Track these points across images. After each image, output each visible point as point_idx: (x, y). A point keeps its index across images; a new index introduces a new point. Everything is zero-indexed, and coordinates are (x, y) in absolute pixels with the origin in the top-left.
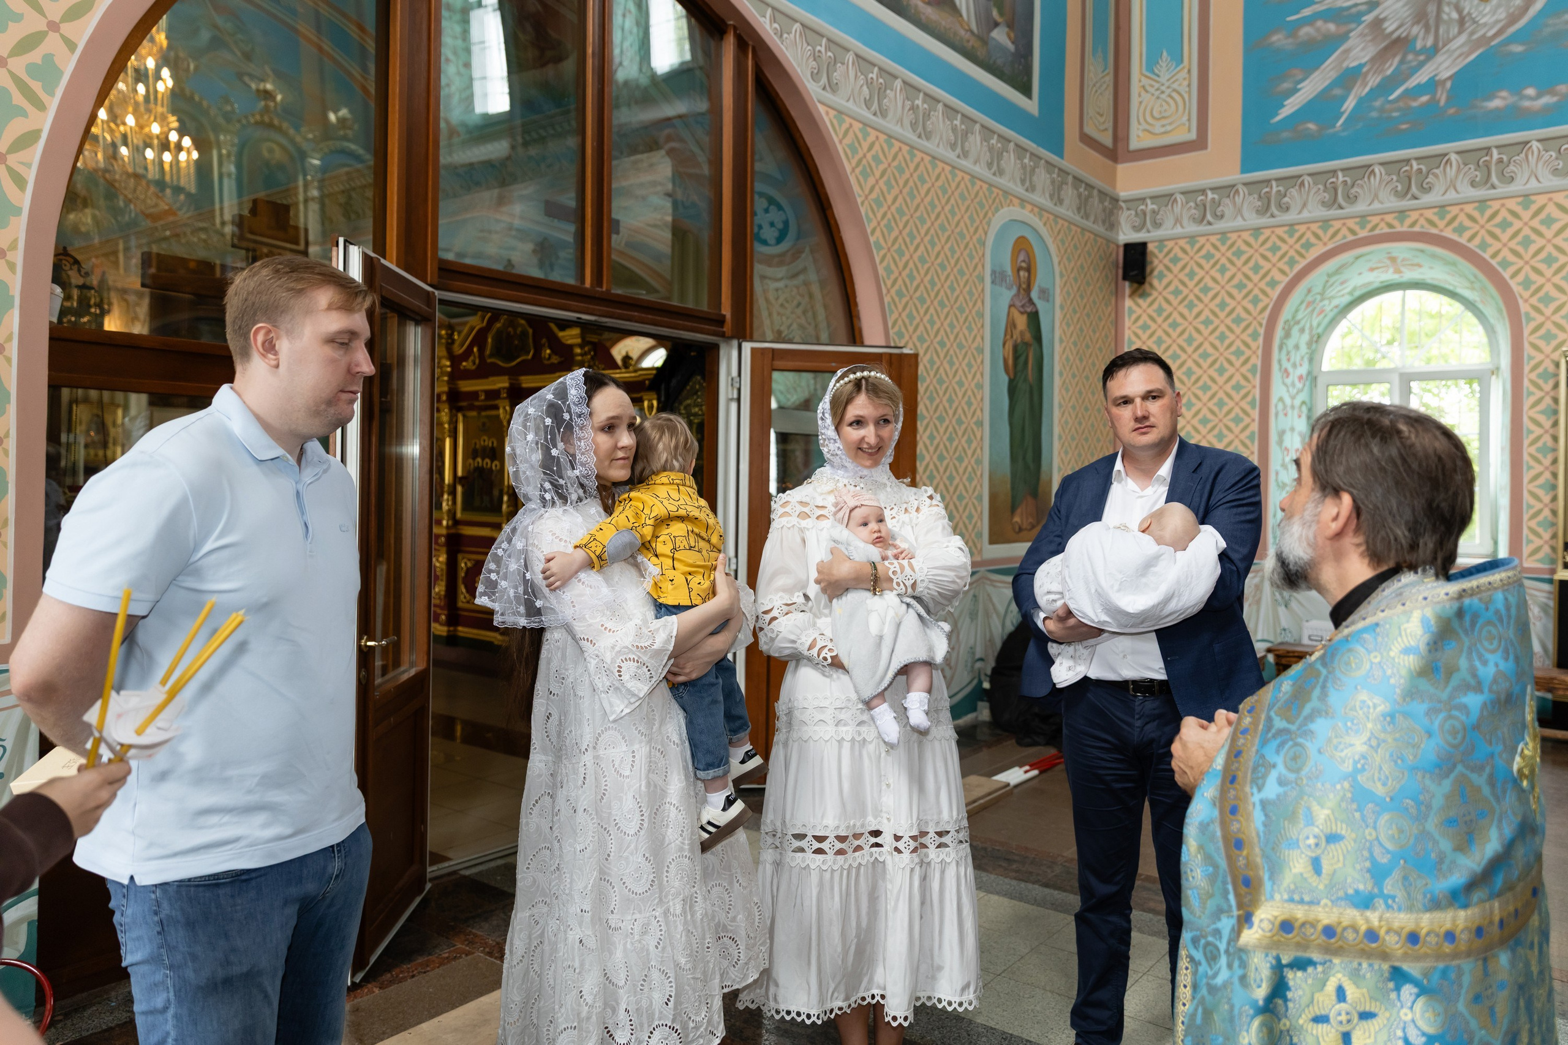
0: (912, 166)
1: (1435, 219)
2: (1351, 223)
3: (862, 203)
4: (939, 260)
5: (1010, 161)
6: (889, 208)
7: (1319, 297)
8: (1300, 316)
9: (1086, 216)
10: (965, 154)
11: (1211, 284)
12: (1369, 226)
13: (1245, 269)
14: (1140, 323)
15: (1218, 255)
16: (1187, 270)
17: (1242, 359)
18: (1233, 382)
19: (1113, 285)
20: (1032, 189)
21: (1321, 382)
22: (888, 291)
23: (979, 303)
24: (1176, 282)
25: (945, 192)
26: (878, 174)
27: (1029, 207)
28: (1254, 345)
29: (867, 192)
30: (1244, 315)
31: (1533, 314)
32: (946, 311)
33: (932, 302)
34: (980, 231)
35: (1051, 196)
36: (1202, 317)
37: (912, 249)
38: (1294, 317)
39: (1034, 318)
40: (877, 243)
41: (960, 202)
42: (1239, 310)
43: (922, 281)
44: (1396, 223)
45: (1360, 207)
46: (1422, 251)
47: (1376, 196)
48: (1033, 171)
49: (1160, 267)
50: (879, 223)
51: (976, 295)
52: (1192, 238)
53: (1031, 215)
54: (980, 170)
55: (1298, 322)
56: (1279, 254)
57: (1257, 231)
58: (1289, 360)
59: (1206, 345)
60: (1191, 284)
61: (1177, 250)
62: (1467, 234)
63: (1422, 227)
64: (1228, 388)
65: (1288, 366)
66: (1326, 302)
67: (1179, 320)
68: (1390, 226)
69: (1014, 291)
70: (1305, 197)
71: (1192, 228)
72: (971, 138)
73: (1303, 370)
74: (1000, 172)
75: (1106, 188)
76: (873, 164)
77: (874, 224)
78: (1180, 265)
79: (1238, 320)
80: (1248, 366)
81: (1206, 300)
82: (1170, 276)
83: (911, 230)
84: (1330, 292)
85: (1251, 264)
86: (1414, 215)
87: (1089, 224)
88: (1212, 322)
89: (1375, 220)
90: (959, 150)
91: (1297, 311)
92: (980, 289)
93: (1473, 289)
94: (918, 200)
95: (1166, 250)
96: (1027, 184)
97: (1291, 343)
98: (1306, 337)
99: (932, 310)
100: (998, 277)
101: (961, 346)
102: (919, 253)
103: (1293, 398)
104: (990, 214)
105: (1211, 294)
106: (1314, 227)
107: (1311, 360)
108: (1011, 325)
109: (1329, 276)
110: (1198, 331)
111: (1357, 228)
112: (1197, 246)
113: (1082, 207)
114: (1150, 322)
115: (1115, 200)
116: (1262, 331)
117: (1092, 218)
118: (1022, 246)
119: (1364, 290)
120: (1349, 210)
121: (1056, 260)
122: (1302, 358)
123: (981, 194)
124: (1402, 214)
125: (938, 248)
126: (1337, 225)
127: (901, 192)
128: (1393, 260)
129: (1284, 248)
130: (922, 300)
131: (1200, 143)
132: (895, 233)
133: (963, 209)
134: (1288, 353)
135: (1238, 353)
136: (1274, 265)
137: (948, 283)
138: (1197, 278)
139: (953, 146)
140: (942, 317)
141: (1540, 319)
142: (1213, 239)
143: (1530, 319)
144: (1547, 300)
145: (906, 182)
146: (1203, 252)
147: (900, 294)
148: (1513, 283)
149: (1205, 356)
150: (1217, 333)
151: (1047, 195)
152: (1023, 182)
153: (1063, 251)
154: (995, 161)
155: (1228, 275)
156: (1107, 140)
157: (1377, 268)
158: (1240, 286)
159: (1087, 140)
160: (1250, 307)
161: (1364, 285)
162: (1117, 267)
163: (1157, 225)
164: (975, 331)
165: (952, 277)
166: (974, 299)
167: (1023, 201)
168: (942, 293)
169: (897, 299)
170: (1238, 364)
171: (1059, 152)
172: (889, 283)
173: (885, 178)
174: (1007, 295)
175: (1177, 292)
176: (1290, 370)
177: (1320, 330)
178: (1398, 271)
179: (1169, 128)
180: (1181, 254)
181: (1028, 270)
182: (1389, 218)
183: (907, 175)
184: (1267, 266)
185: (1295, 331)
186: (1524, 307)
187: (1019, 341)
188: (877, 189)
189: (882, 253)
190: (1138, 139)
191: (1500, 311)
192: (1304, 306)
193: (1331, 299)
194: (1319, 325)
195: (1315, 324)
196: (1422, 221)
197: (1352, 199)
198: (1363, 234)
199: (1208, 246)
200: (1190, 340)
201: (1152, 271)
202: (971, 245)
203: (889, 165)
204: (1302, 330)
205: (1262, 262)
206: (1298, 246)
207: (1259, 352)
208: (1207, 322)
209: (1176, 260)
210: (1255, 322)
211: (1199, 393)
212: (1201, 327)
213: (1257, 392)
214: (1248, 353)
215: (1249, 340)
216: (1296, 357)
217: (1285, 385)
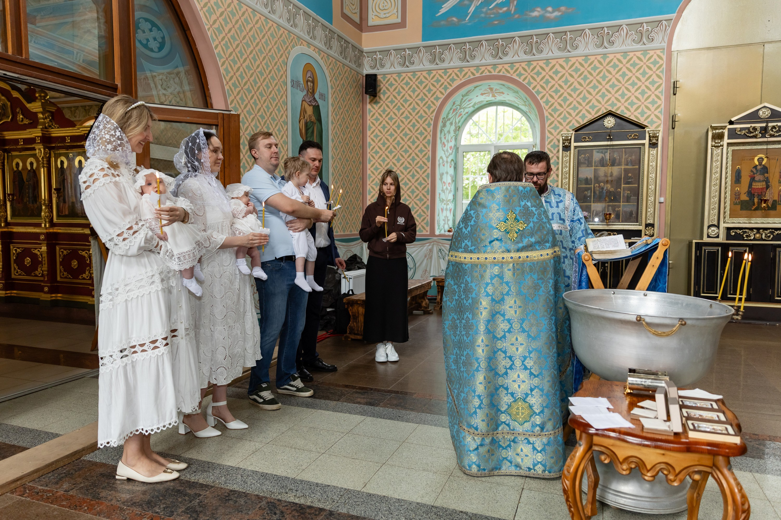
0: (240, 13)
1: (509, 69)
2: (472, 69)
3: (209, 29)
4: (259, 70)
5: (301, 20)
6: (226, 34)
7: (458, 107)
8: (450, 116)
9: (345, 58)
10: (273, 12)
11: (408, 98)
12: (480, 71)
13: (424, 91)
14: (374, 117)
15: (411, 83)
16: (397, 90)
17: (423, 136)
19: (361, 96)
20: (314, 37)
21: (461, 150)
22: (227, 83)
23: (284, 97)
24: (392, 96)
25: (261, 31)
26: (218, 14)
27: (313, 48)
28: (428, 130)
29: (211, 23)
30: (424, 114)
31: (550, 117)
32: (264, 98)
33: (255, 93)
34: (284, 56)
35: (325, 44)
36: (404, 115)
37: (242, 61)
38: (447, 117)
39: (317, 109)
40: (219, 54)
41: (271, 38)
42: (422, 111)
43: (249, 80)
44: (492, 70)
45: (476, 62)
46: (504, 85)
47: (484, 56)
48: (314, 28)
49: (384, 88)
50: (220, 43)
51: (283, 92)
52: (399, 74)
53: (314, 52)
54: (283, 22)
55: (449, 119)
56: (440, 84)
57: (429, 71)
58: (445, 138)
59: (406, 129)
60: (399, 98)
61: (392, 79)
62: (523, 77)
63: (503, 73)
64: (417, 151)
65: (445, 141)
66: (462, 110)
67: (394, 116)
68: (490, 72)
69: (305, 93)
70: (451, 55)
71: (399, 69)
72: (277, 3)
73: (452, 144)
74: (295, 25)
75: (356, 44)
76: (215, 8)
77: (217, 42)
78: (394, 87)
79: (421, 117)
80: (426, 140)
81: (406, 106)
82: (389, 93)
83: (241, 50)
84: (464, 105)
85: (427, 88)
86: (500, 67)
87: (347, 62)
88: (409, 118)
89: (483, 68)
90: (269, 9)
91: (448, 113)
92: (284, 89)
93: (526, 105)
94: (245, 33)
95: (386, 79)
96: (311, 34)
97: (446, 130)
98: (453, 127)
99: (255, 97)
100: (295, 84)
101: (273, 119)
102: (246, 63)
103: (447, 157)
104: (289, 48)
105: (408, 103)
106: (456, 70)
107: (456, 139)
108: (303, 111)
109: (463, 96)
111: (475, 72)
112: (402, 78)
113: (343, 52)
114: (379, 117)
115: (361, 51)
116: (432, 123)
117: (349, 59)
118: (309, 69)
119: (479, 105)
120: (472, 63)
121: (329, 79)
122: (452, 138)
123: (284, 35)
124: (495, 65)
125: (258, 62)
126: (466, 70)
127: (234, 27)
128: (491, 89)
129: (442, 81)
130: (249, 91)
131: (402, 25)
132: (231, 50)
133: (273, 43)
134: (445, 135)
135: (421, 134)
136: (438, 89)
137: (265, 83)
138: (402, 95)
139: (266, 6)
140: (262, 102)
141: (552, 119)
142: (409, 74)
143: (548, 119)
144: (555, 110)
145: (237, 22)
146: (404, 81)
147: (234, 85)
148: (541, 102)
150: (411, 124)
151: (323, 43)
152: (309, 33)
153: (332, 75)
154: (292, 18)
155: (416, 93)
156: (357, 19)
157: (485, 94)
158: (422, 100)
159: (345, 16)
160: (427, 110)
161: (479, 102)
162: (363, 87)
163: (382, 66)
164: (283, 112)
165: (267, 80)
166: (281, 94)
167: (309, 44)
168: (261, 88)
169: (233, 88)
170: (421, 139)
171: (330, 19)
172: (228, 78)
173: (223, 17)
174: (301, 95)
175: (392, 102)
176: (446, 143)
177: (460, 124)
178: (494, 96)
179: (387, 15)
180: (394, 82)
181: (313, 82)
182: (489, 68)
183: (237, 17)
184: (434, 89)
185: (448, 123)
186: (546, 114)
187: (308, 120)
188: (218, 22)
189: (222, 60)
190: (373, 20)
191: (536, 115)
192: (452, 111)
193: (464, 108)
194: (459, 122)
195: (457, 121)
196: (503, 70)
197: (473, 57)
198: (478, 75)
199: (407, 78)
200: (399, 127)
201: (380, 90)
202: (278, 64)
203: (226, 10)
204: (451, 124)
205: (432, 87)
206: (448, 80)
207: (431, 133)
208: (407, 118)
209: (391, 85)
210: (429, 118)
211: (403, 154)
212: (404, 120)
213: (430, 153)
214: (426, 133)
215: (426, 127)
216: (449, 137)
217: (444, 151)
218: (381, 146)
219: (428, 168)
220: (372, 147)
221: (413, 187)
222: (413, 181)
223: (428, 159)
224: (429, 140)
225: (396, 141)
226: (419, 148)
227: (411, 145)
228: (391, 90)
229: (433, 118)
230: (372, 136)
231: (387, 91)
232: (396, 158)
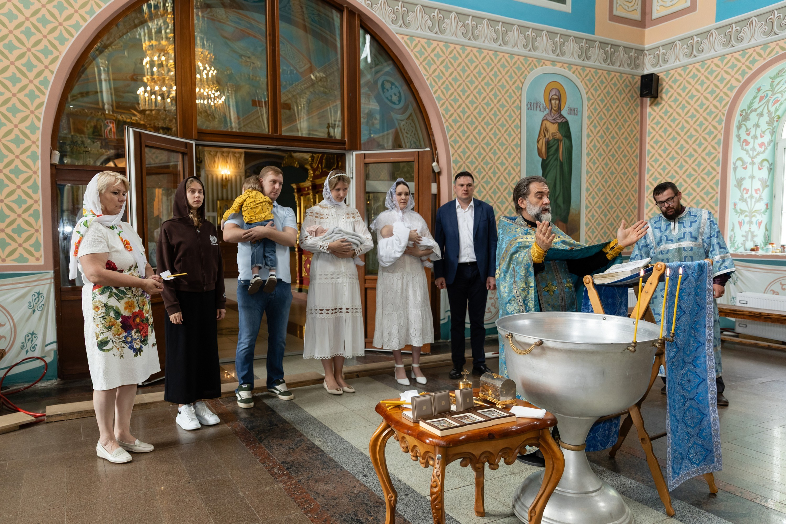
10: (505, 43)
14: (655, 121)
19: (638, 101)
20: (562, 54)
23: (517, 121)
27: (560, 65)
30: (714, 109)
36: (690, 114)
38: (750, 107)
39: (564, 126)
42: (711, 107)
51: (515, 117)
52: (685, 67)
53: (562, 69)
54: (518, 50)
55: (755, 109)
57: (723, 57)
58: (748, 134)
69: (547, 112)
70: (753, 31)
72: (510, 34)
74: (535, 49)
79: (710, 113)
87: (615, 68)
90: (500, 42)
91: (753, 102)
92: (518, 113)
101: (502, 144)
104: (526, 72)
105: (695, 99)
106: (758, 49)
108: (544, 130)
110: (687, 122)
112: (688, 71)
118: (553, 87)
121: (584, 92)
123: (518, 62)
131: (692, 8)
135: (710, 133)
136: (733, 77)
138: (687, 91)
139: (496, 41)
147: (455, 121)
150: (698, 122)
152: (554, 51)
154: (530, 43)
155: (705, 86)
156: (635, 16)
158: (712, 92)
160: (717, 104)
163: (666, 62)
164: (514, 136)
180: (678, 78)
181: (559, 99)
185: (753, 115)
187: (551, 138)
192: (757, 99)
206: (747, 63)
207: (723, 131)
208: (693, 116)
209: (675, 81)
210: (720, 113)
211: (687, 159)
212: (689, 120)
213: (720, 156)
214: (716, 132)
215: (716, 125)
219: (718, 173)
221: (698, 197)
222: (698, 190)
223: (717, 163)
224: (720, 140)
225: (679, 146)
226: (707, 151)
227: (696, 148)
228: (675, 87)
229: (726, 113)
230: (652, 143)
231: (670, 89)
232: (679, 164)
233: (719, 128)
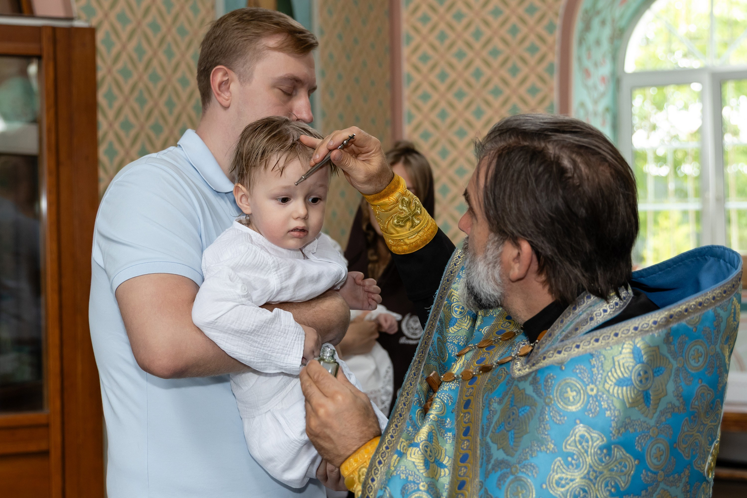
14: (419, 14)
17: (537, 56)
18: (528, 84)
21: (625, 84)
38: (592, 9)
58: (590, 57)
59: (496, 40)
64: (522, 91)
65: (590, 64)
73: (605, 70)
79: (531, 10)
80: (545, 64)
97: (591, 37)
98: (607, 31)
101: (182, 32)
103: (596, 102)
110: (487, 23)
114: (430, 13)
116: (558, 22)
134: (589, 50)
135: (533, 49)
149: (495, 53)
170: (532, 62)
176: (592, 69)
177: (622, 23)
185: (597, 23)
194: (621, 17)
195: (616, 17)
200: (477, 34)
207: (556, 48)
208: (496, 13)
210: (551, 12)
214: (543, 48)
215: (544, 33)
216: (598, 54)
217: (586, 87)
218: (437, 82)
220: (413, 85)
224: (552, 64)
225: (472, 69)
227: (507, 76)
229: (561, 11)
230: (415, 59)
233: (550, 39)
